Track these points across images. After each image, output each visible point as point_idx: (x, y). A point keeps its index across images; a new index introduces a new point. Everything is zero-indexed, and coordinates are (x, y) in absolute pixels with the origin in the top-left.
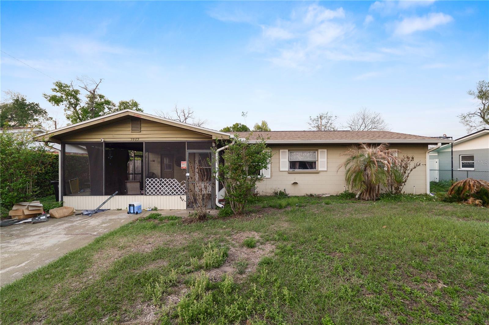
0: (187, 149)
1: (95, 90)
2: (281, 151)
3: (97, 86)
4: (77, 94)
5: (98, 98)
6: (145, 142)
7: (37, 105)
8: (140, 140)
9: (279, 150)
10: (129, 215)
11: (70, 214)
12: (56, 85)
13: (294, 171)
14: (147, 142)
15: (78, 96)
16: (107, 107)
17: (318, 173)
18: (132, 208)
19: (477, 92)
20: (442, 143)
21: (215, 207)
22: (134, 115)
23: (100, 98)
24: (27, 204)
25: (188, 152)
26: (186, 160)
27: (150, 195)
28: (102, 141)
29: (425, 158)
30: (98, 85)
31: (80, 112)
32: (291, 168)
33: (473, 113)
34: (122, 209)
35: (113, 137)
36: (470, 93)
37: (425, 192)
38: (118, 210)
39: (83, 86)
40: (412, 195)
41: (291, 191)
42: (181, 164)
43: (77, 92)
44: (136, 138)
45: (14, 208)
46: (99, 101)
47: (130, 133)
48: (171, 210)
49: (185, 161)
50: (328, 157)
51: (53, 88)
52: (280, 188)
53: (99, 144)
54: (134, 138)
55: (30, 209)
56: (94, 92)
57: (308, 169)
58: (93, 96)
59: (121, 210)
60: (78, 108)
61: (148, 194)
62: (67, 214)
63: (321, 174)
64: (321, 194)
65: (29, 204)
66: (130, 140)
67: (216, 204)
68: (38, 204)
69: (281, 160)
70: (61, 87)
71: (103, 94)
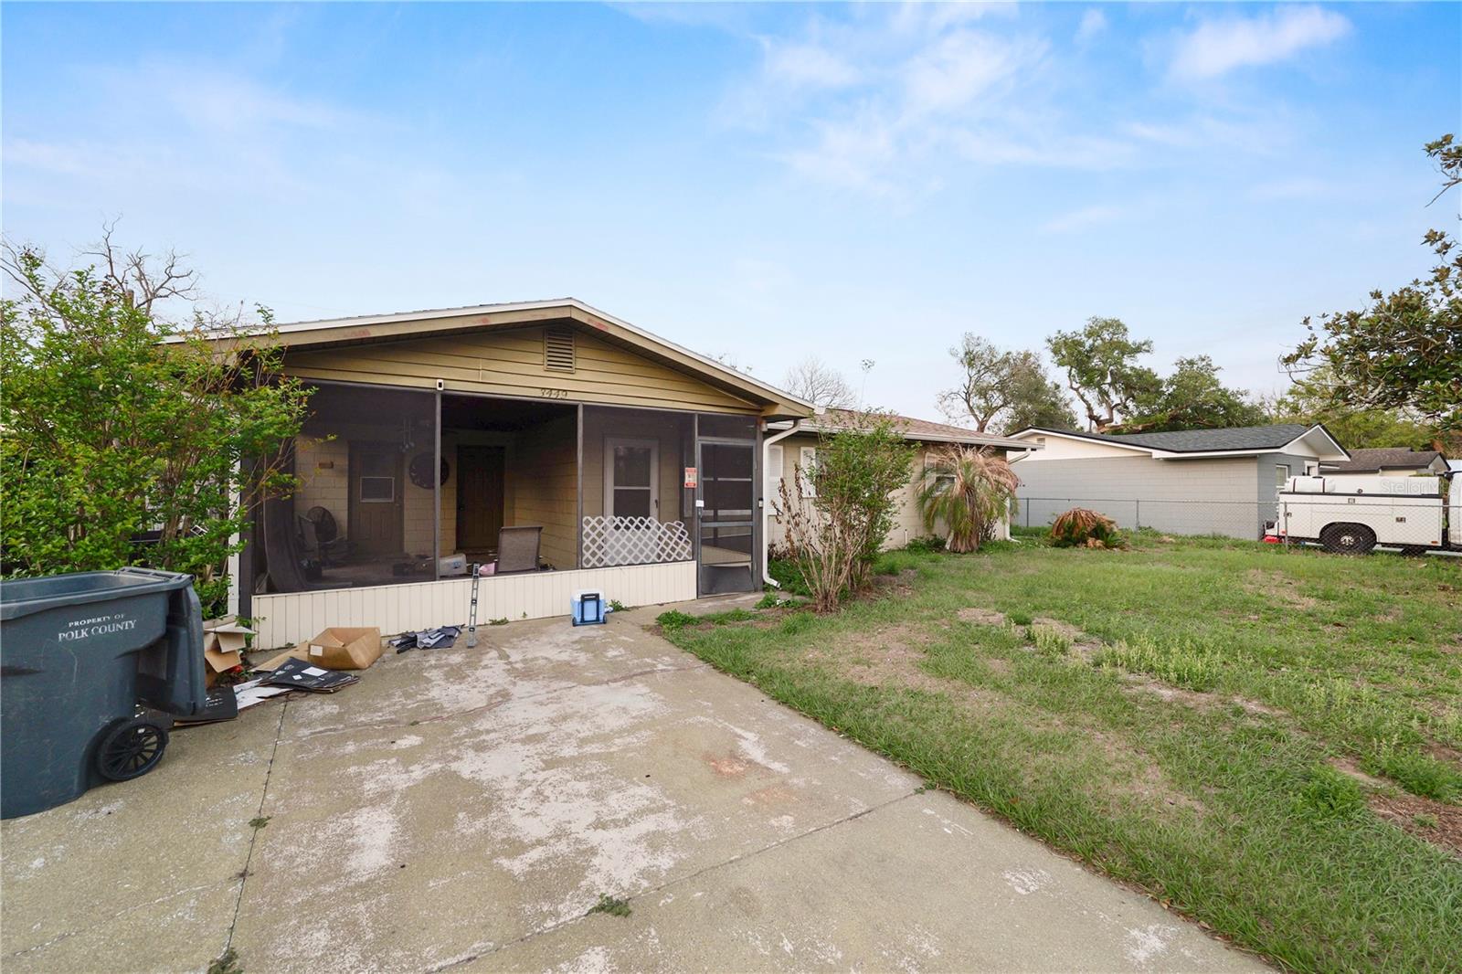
0: (699, 434)
2: (803, 449)
6: (584, 406)
8: (570, 396)
9: (799, 448)
14: (590, 406)
18: (590, 606)
19: (962, 355)
21: (760, 586)
22: (589, 320)
25: (700, 443)
26: (696, 465)
27: (594, 567)
28: (441, 388)
33: (956, 391)
34: (510, 619)
35: (480, 377)
36: (954, 354)
38: (494, 623)
42: (686, 474)
44: (559, 390)
47: (540, 371)
48: (662, 605)
49: (694, 466)
53: (425, 397)
54: (552, 389)
55: (223, 647)
59: (504, 622)
61: (588, 564)
66: (538, 393)
67: (762, 578)
68: (235, 628)
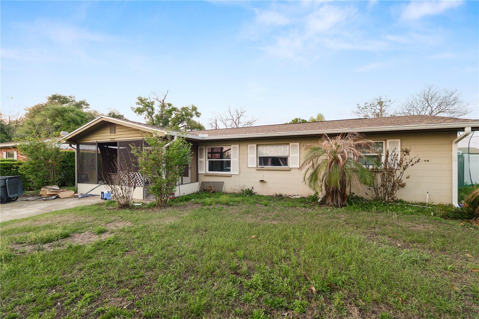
1: (164, 100)
2: (249, 145)
3: (165, 97)
4: (152, 105)
5: (168, 106)
7: (122, 116)
8: (116, 139)
9: (248, 145)
10: (102, 200)
11: (71, 197)
12: (139, 100)
13: (263, 167)
14: (120, 142)
15: (154, 106)
16: (174, 113)
17: (289, 170)
18: (103, 194)
20: (472, 128)
23: (169, 106)
24: (49, 187)
28: (95, 142)
29: (452, 151)
30: (166, 95)
31: (154, 118)
32: (260, 164)
35: (101, 138)
37: (450, 202)
39: (156, 98)
40: (424, 204)
41: (259, 190)
43: (153, 103)
44: (113, 138)
45: (42, 189)
46: (168, 109)
47: (109, 134)
50: (301, 152)
51: (137, 102)
52: (248, 186)
55: (50, 190)
56: (163, 102)
57: (281, 165)
58: (163, 106)
60: (153, 116)
62: (68, 196)
63: (292, 171)
64: (291, 195)
65: (50, 188)
66: (110, 140)
68: (57, 188)
69: (249, 156)
70: (141, 100)
71: (171, 103)
